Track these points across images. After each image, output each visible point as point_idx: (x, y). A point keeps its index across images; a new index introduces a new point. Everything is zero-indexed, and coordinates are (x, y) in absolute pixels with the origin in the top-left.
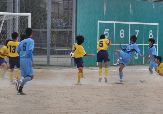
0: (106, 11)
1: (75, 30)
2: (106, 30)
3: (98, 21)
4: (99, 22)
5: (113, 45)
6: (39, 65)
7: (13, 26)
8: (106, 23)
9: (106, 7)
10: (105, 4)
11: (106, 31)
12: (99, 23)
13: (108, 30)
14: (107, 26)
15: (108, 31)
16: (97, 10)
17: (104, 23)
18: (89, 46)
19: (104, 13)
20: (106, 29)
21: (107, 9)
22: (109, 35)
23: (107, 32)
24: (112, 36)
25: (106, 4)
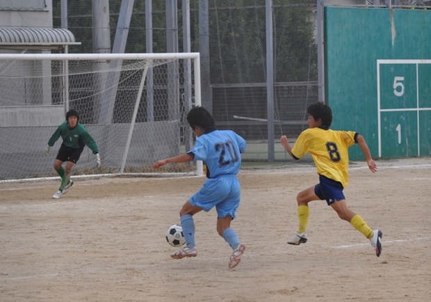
0: (396, 38)
1: (323, 83)
2: (397, 78)
3: (378, 60)
4: (379, 62)
5: (416, 111)
6: (253, 161)
7: (180, 80)
8: (396, 65)
9: (396, 29)
10: (393, 23)
11: (398, 82)
12: (380, 64)
13: (402, 79)
14: (398, 69)
15: (401, 82)
16: (375, 37)
17: (391, 65)
18: (357, 117)
19: (391, 43)
20: (398, 76)
21: (398, 34)
22: (405, 90)
23: (401, 84)
24: (411, 91)
25: (395, 24)
